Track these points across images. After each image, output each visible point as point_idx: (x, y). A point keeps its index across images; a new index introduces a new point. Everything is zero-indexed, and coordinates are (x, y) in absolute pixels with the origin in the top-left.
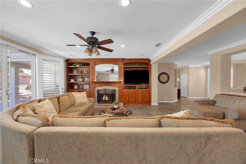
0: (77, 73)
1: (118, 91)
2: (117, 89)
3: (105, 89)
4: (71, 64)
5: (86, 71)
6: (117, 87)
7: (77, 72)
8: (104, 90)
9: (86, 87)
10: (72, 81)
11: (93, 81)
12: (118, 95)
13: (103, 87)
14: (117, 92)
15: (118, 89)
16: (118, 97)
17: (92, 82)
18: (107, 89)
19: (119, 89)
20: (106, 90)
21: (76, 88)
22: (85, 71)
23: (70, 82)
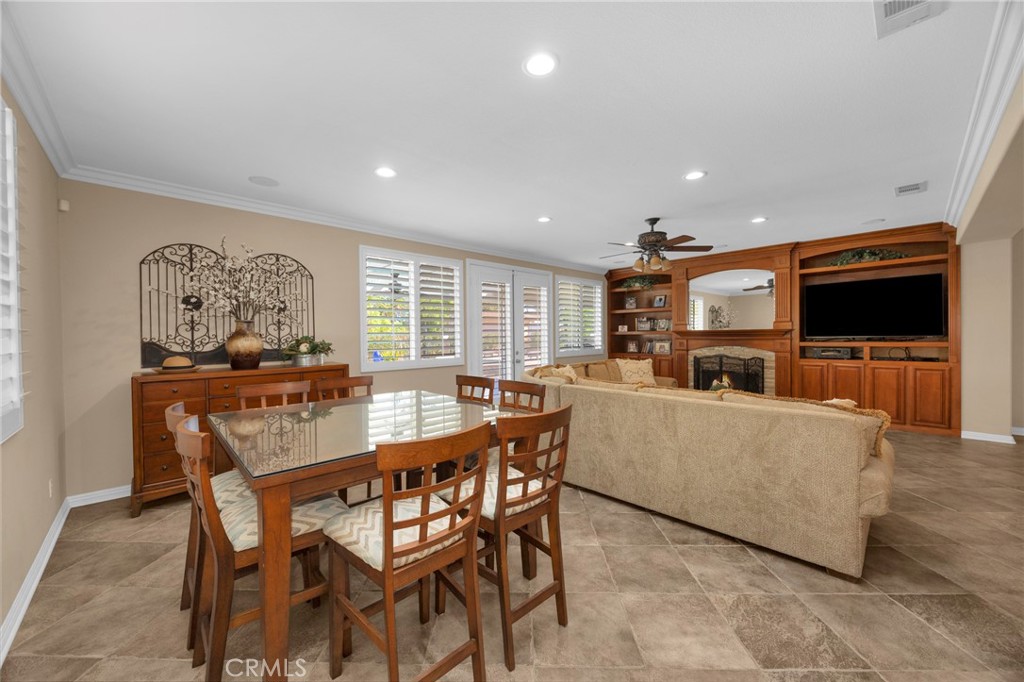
0: (637, 308)
1: (773, 365)
2: (769, 357)
3: (721, 357)
4: (620, 283)
5: (661, 300)
6: (771, 351)
7: (634, 305)
8: (718, 359)
9: (661, 347)
10: (623, 329)
11: (681, 328)
12: (774, 381)
13: (716, 348)
14: (771, 368)
15: (774, 358)
16: (773, 385)
17: (678, 333)
18: (728, 357)
19: (778, 359)
20: (725, 360)
21: (632, 350)
22: (658, 298)
23: (617, 333)
